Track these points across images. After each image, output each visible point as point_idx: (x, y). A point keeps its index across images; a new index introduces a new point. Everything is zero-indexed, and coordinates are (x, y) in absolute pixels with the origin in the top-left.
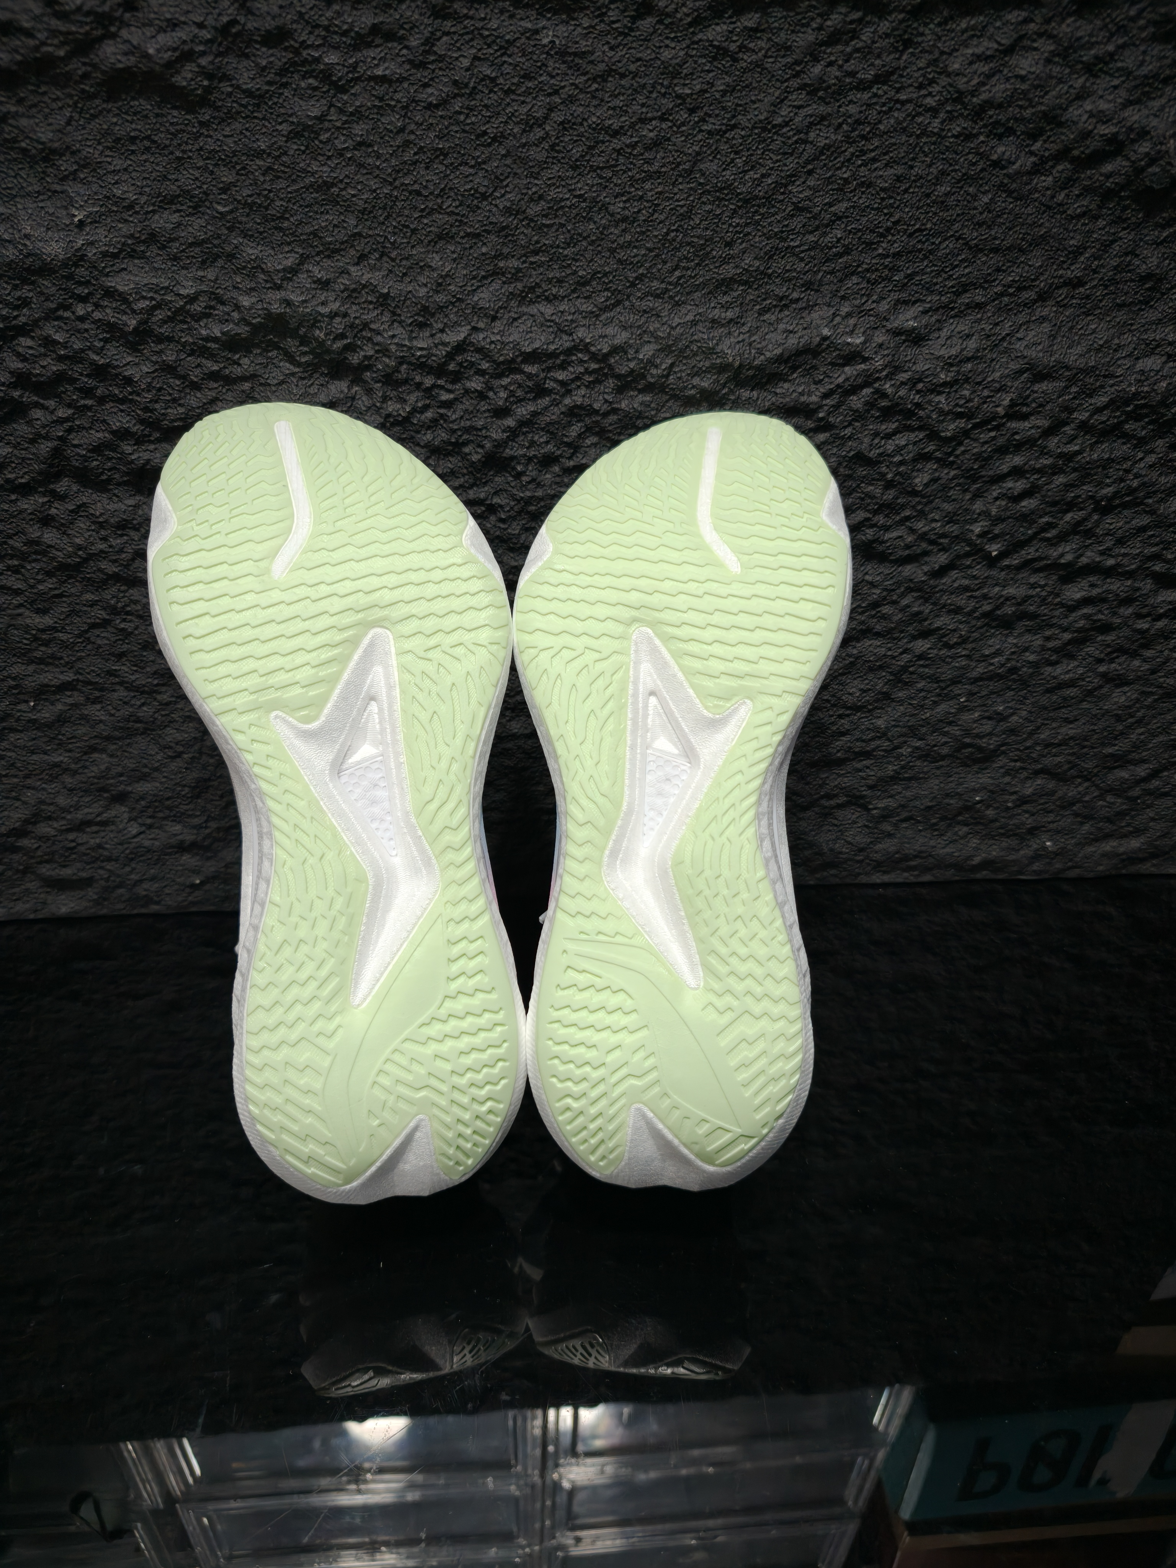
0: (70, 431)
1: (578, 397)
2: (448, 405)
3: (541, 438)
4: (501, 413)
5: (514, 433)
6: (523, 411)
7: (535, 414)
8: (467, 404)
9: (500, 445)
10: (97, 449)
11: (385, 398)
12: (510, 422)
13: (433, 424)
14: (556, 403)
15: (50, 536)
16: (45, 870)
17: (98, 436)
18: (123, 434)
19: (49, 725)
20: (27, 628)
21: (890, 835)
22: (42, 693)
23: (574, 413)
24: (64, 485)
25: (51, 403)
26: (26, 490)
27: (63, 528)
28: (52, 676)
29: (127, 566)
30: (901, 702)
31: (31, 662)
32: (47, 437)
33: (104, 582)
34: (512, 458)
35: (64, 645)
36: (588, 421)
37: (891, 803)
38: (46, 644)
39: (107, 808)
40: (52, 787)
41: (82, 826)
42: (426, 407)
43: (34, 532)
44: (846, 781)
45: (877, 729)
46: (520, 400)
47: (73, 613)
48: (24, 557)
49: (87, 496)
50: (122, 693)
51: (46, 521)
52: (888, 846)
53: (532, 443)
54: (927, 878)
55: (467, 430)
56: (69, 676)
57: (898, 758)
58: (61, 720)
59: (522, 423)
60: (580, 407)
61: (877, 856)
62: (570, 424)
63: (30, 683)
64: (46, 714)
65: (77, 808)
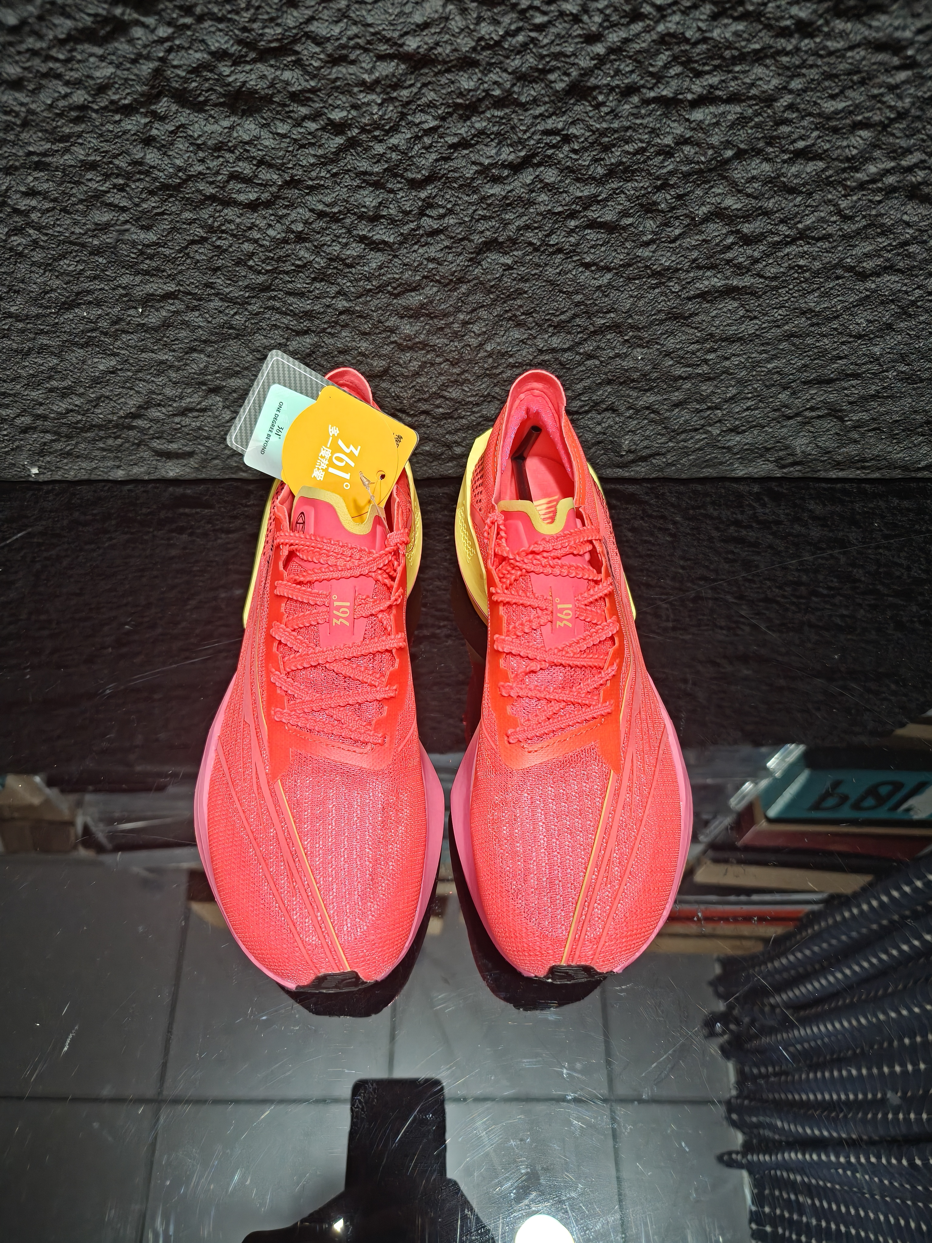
0: (170, 50)
1: (672, 24)
2: (540, 28)
3: (626, 66)
4: (591, 38)
5: (601, 60)
6: (614, 37)
7: (626, 41)
8: (560, 27)
9: (587, 73)
10: (196, 71)
11: (479, 20)
12: (599, 49)
13: (523, 48)
14: (648, 30)
15: (152, 157)
16: (156, 444)
17: (197, 56)
18: (221, 55)
19: (156, 329)
20: (134, 244)
21: (856, 442)
22: (148, 301)
23: (664, 40)
24: (163, 105)
25: (150, 21)
26: (128, 110)
27: (164, 149)
28: (156, 286)
29: (223, 188)
30: (900, 332)
31: (137, 273)
32: (148, 58)
33: (202, 202)
34: (596, 87)
35: (167, 259)
36: (676, 49)
37: (865, 416)
38: (151, 257)
39: (205, 397)
40: (160, 380)
41: (184, 412)
42: (519, 30)
43: (137, 153)
44: (832, 398)
45: (872, 355)
46: (614, 25)
47: (174, 229)
48: (128, 176)
49: (184, 116)
50: (217, 303)
51: (148, 141)
52: (852, 450)
53: (618, 72)
54: (877, 475)
55: (556, 56)
56: (171, 287)
57: (882, 380)
58: (166, 324)
59: (611, 51)
60: (672, 35)
61: (840, 458)
62: (658, 52)
63: (139, 292)
64: (153, 319)
65: (181, 398)
